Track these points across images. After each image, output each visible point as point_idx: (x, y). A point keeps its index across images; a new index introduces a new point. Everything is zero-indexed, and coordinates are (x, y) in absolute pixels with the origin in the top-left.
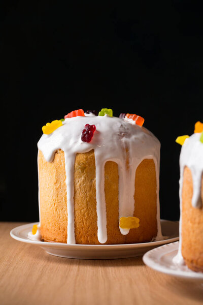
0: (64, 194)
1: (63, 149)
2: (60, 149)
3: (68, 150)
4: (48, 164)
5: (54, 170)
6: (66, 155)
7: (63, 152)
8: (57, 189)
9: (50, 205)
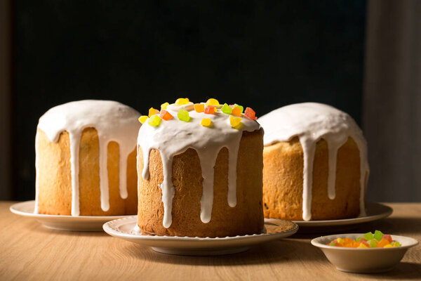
0: (68, 172)
1: (68, 131)
2: (65, 131)
3: (73, 132)
4: (52, 144)
5: (59, 151)
6: (71, 136)
7: (68, 133)
8: (61, 167)
9: (53, 183)
